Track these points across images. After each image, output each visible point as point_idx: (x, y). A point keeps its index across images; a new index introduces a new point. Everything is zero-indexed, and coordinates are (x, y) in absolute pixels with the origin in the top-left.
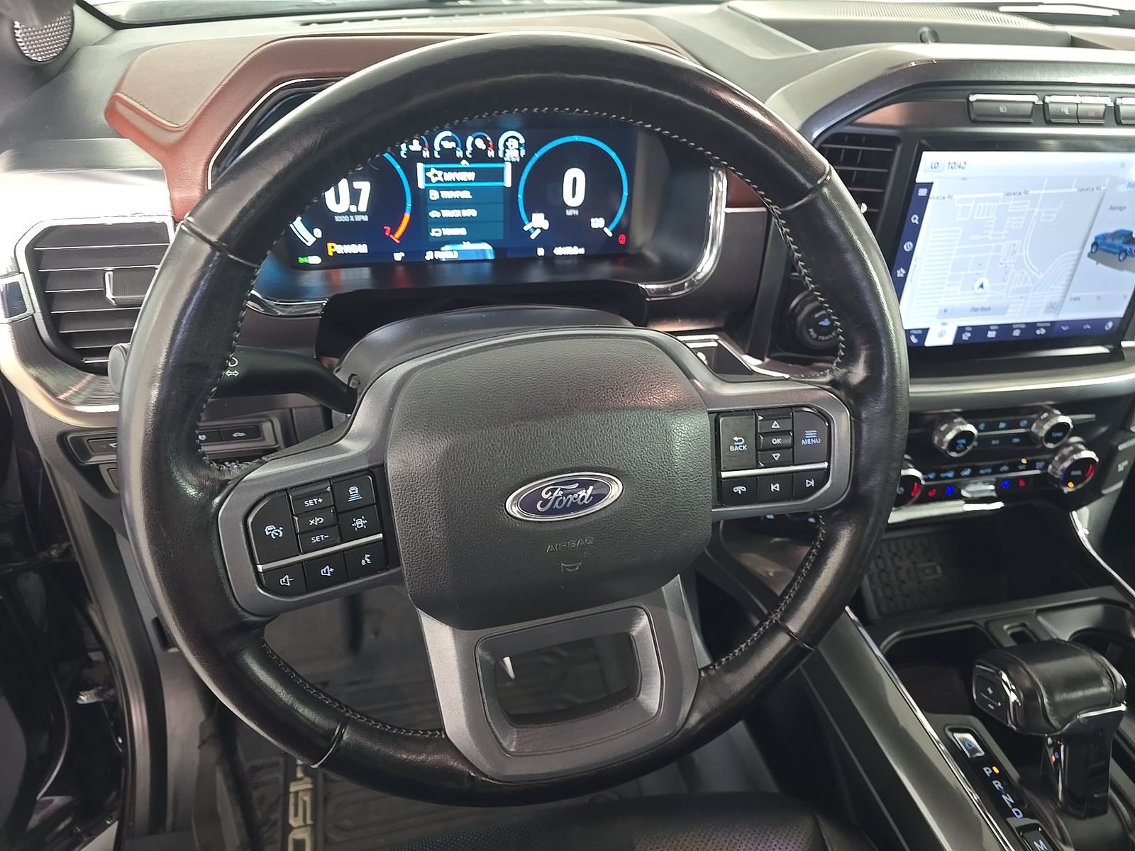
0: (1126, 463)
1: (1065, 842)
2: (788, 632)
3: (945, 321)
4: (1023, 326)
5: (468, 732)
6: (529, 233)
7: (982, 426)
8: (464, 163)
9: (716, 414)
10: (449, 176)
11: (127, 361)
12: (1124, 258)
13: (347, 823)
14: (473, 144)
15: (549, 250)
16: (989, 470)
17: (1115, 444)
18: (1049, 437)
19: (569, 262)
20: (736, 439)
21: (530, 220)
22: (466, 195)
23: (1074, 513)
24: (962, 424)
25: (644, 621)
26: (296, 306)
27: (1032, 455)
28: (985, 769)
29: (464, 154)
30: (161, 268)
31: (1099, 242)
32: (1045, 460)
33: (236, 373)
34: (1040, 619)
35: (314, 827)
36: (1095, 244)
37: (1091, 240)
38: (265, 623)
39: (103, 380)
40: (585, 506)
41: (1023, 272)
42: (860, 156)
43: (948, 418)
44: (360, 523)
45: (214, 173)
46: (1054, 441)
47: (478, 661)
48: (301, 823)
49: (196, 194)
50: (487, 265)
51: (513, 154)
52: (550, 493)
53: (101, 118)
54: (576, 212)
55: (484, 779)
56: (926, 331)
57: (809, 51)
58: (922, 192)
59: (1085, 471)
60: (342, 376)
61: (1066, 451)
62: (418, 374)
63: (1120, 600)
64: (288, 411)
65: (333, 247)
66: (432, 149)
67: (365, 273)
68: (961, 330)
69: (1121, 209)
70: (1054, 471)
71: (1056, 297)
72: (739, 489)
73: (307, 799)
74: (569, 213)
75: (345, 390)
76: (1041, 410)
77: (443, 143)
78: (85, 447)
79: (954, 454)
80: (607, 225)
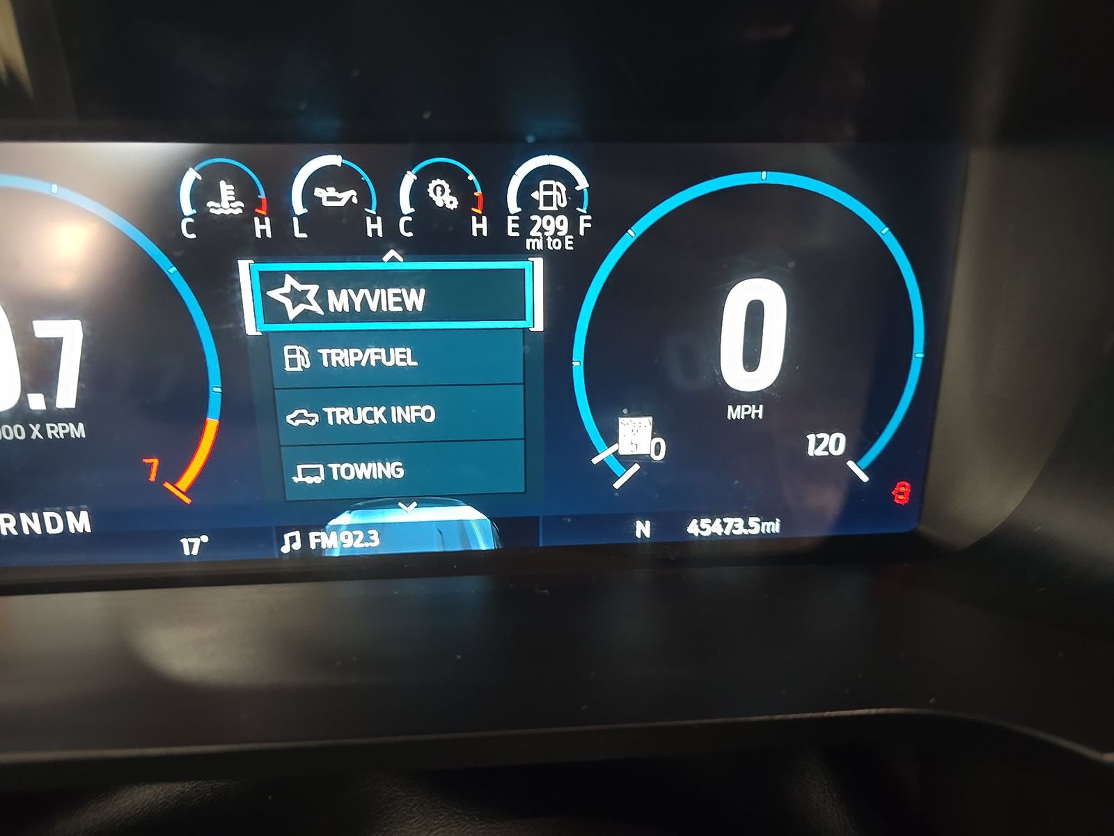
6: (606, 473)
8: (391, 258)
10: (344, 300)
14: (419, 193)
15: (671, 523)
21: (611, 437)
22: (400, 357)
29: (391, 226)
50: (472, 586)
51: (552, 230)
54: (756, 411)
66: (281, 214)
74: (735, 413)
80: (856, 451)
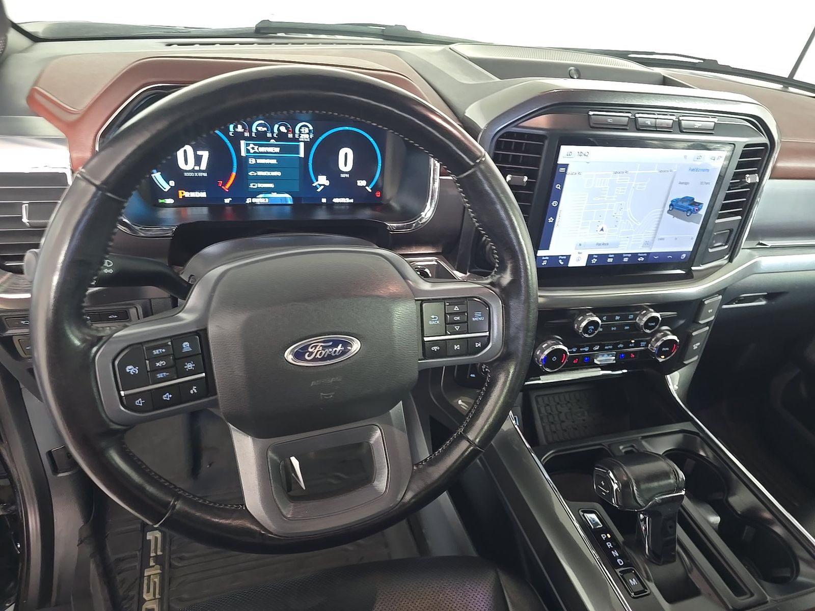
0: (698, 344)
1: (649, 579)
2: (468, 440)
3: (580, 251)
4: (630, 255)
5: (261, 505)
6: (316, 188)
7: (605, 318)
8: (272, 141)
9: (420, 302)
10: (262, 149)
11: (37, 261)
12: (690, 214)
13: (185, 596)
14: (278, 129)
15: (330, 199)
16: (611, 347)
17: (691, 331)
18: (646, 325)
19: (343, 207)
20: (433, 317)
21: (317, 181)
22: (274, 161)
23: (668, 376)
24: (591, 316)
25: (378, 433)
26: (155, 231)
27: (638, 338)
28: (602, 535)
29: (272, 135)
30: (62, 203)
31: (674, 204)
32: (646, 341)
33: (111, 271)
34: (644, 443)
35: (161, 600)
36: (671, 205)
37: (669, 203)
38: (125, 431)
39: (19, 277)
40: (336, 357)
41: (628, 222)
42: (524, 146)
43: (583, 313)
44: (190, 366)
45: (101, 142)
46: (650, 328)
47: (269, 460)
48: (151, 597)
49: (88, 155)
50: (288, 208)
51: (305, 137)
52: (314, 348)
53: (23, 102)
54: (347, 176)
55: (270, 535)
56: (568, 257)
57: (493, 79)
58: (562, 170)
59: (671, 348)
60: (185, 277)
61: (659, 335)
62: (231, 272)
63: (694, 430)
64: (148, 301)
65: (182, 193)
66: (250, 132)
67: (205, 210)
68: (590, 257)
69: (686, 183)
70: (652, 347)
71: (649, 238)
72: (435, 348)
73: (157, 580)
74: (343, 176)
75: (186, 285)
76: (641, 308)
77: (257, 128)
78: (3, 324)
79: (587, 336)
80: (368, 185)
